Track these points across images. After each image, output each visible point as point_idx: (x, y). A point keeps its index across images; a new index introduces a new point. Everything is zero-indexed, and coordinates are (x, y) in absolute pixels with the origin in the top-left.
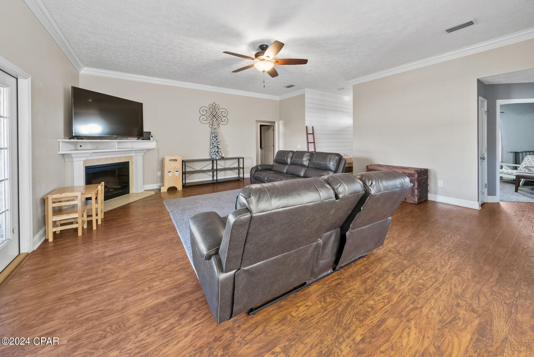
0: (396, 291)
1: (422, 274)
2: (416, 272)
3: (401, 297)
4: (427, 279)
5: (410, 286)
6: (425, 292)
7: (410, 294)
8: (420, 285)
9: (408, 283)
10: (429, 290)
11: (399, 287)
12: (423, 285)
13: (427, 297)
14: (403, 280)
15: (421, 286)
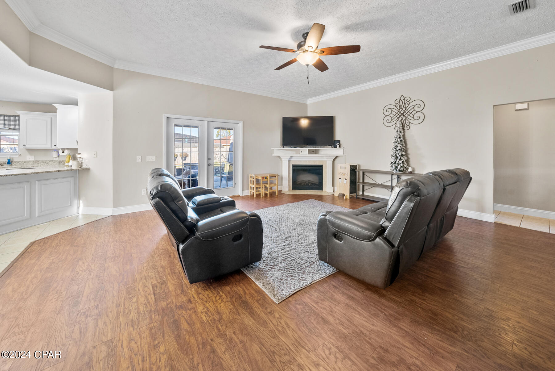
0: (142, 279)
1: (140, 307)
2: (145, 304)
3: (135, 279)
4: (132, 306)
5: (137, 289)
6: (125, 295)
7: (132, 285)
8: (133, 296)
9: (141, 289)
10: (123, 298)
11: (143, 282)
12: (130, 298)
13: (121, 293)
14: (146, 289)
15: (131, 296)
